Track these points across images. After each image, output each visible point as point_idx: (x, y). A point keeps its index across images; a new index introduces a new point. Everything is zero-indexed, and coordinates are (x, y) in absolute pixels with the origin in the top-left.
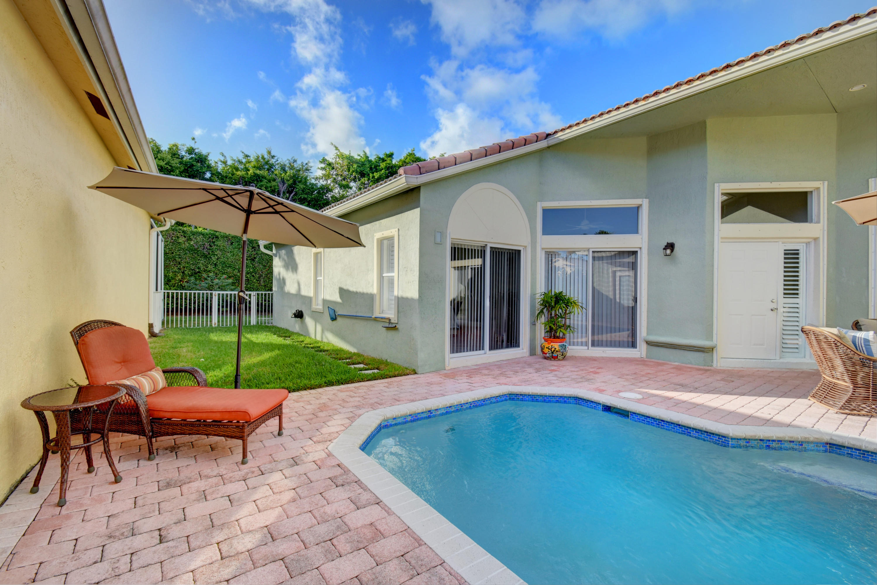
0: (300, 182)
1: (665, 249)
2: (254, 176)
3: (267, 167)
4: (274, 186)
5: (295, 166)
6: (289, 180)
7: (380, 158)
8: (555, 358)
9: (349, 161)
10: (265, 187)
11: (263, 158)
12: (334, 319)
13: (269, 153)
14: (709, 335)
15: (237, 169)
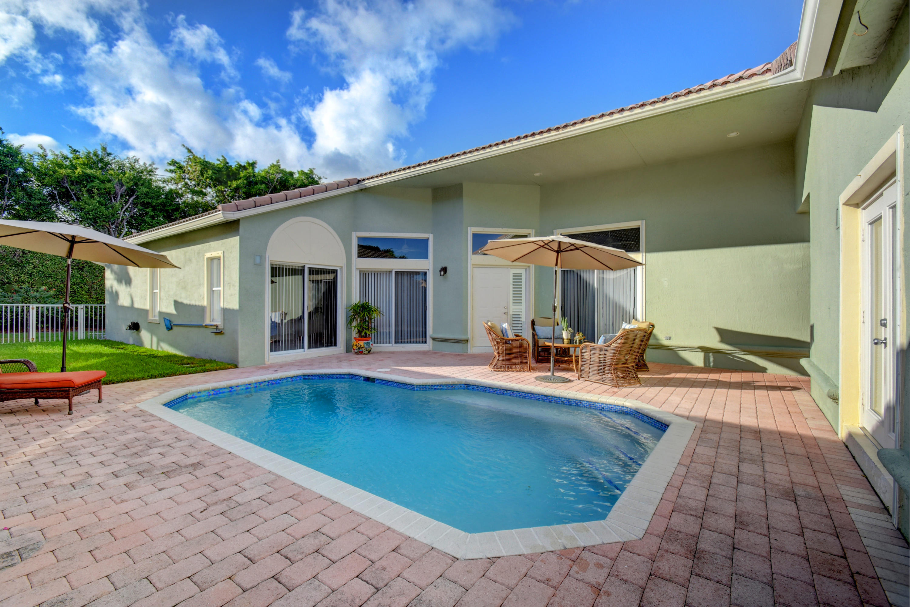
0: (142, 185)
1: (440, 271)
2: (84, 176)
3: (100, 165)
4: (109, 188)
5: (137, 166)
6: (128, 183)
7: (241, 165)
8: (361, 353)
9: (203, 166)
10: (97, 189)
11: (96, 154)
12: (170, 328)
13: (104, 149)
14: (465, 331)
15: (60, 166)
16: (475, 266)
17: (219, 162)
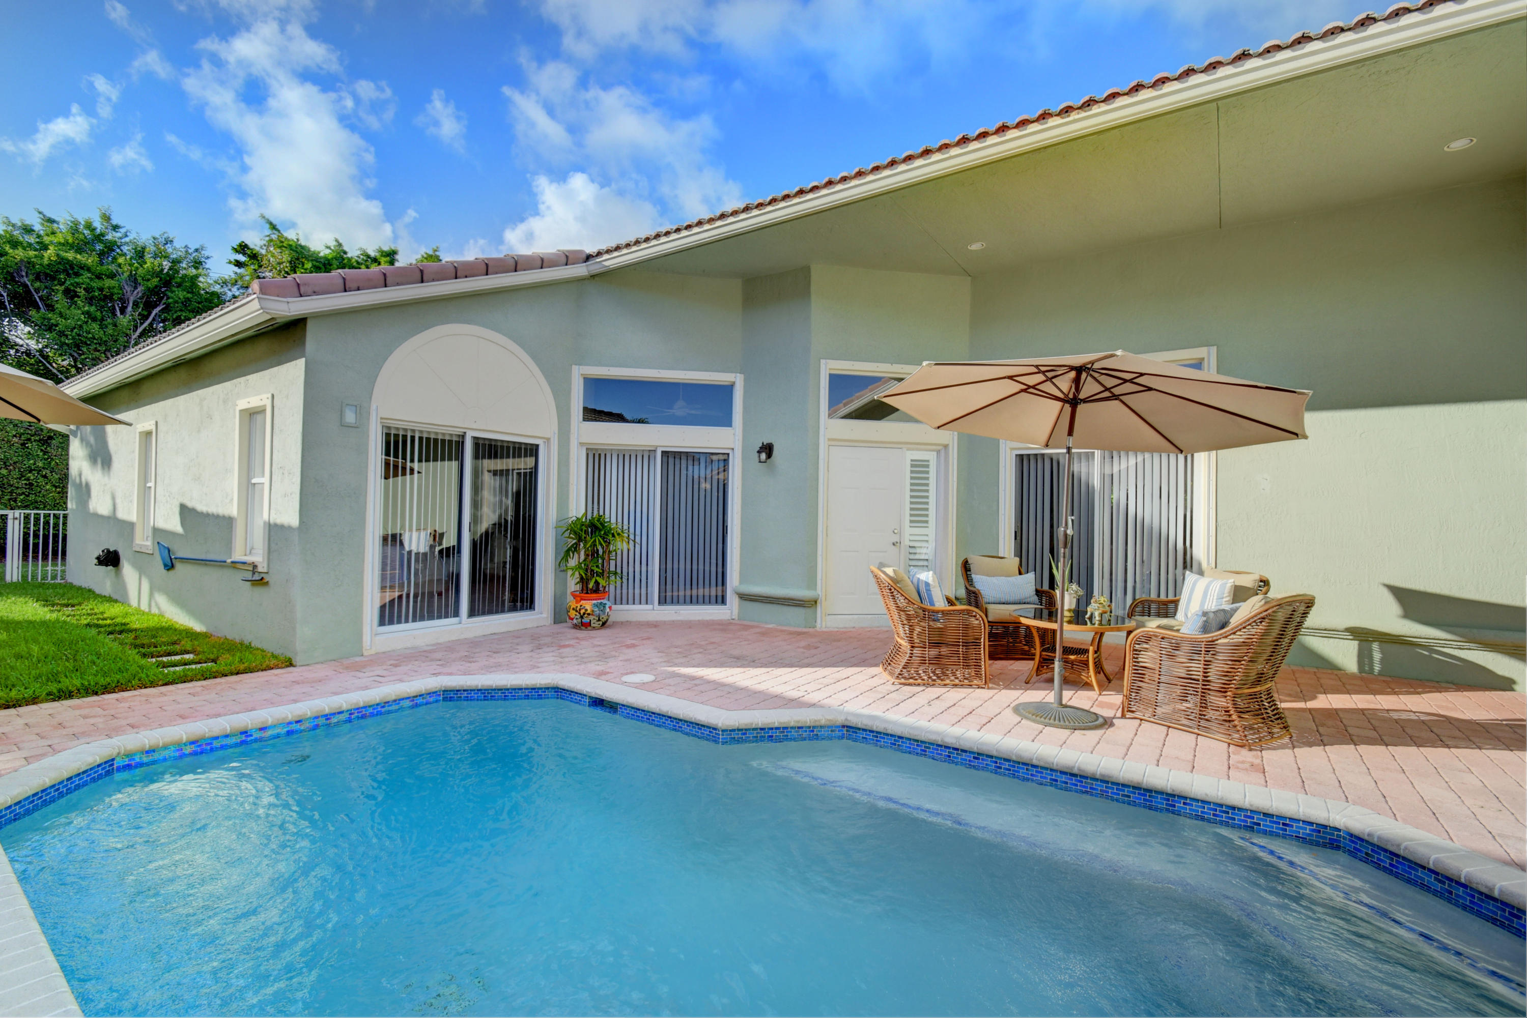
0: (179, 285)
1: (759, 452)
2: (60, 263)
3: (99, 247)
4: (109, 288)
5: (170, 250)
6: (148, 280)
7: (368, 256)
8: (587, 625)
9: (296, 255)
10: (84, 289)
11: (89, 226)
12: (170, 566)
13: (107, 218)
14: (811, 580)
15: (15, 244)
16: (834, 442)
17: (328, 251)
